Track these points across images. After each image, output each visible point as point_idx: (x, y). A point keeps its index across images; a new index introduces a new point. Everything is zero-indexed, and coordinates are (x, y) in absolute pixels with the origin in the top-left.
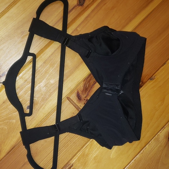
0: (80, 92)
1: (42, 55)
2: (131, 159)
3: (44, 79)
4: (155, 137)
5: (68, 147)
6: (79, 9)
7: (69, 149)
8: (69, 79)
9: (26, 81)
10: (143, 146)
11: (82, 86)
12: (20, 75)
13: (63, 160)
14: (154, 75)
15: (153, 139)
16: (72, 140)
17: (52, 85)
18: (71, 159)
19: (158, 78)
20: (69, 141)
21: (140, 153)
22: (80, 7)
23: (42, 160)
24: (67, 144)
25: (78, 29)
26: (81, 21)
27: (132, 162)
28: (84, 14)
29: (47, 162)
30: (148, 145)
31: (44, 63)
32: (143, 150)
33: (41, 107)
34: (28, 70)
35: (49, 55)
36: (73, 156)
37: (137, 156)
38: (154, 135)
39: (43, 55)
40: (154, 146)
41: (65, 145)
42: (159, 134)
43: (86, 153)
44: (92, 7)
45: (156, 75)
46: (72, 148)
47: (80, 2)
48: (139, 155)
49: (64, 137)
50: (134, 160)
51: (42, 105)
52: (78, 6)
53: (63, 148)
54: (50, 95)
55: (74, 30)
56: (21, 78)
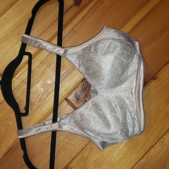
0: (78, 93)
1: (38, 55)
2: (134, 164)
3: (40, 79)
4: (160, 140)
5: (66, 150)
6: (76, 8)
7: (67, 151)
8: (66, 79)
9: (23, 81)
10: (147, 149)
11: (80, 86)
12: (16, 76)
13: (62, 163)
14: (157, 74)
15: (158, 143)
16: (70, 142)
17: (49, 85)
18: (70, 163)
19: (161, 77)
20: (67, 143)
21: (144, 158)
22: (77, 6)
23: (40, 163)
24: (65, 146)
25: (75, 28)
26: (78, 21)
27: (135, 167)
28: (81, 14)
29: (44, 165)
30: (153, 149)
31: (41, 63)
32: (147, 154)
33: (38, 108)
34: (25, 71)
35: (46, 55)
36: (71, 159)
37: (141, 161)
38: (159, 138)
39: (40, 55)
40: (159, 150)
41: (63, 148)
42: (164, 138)
43: (86, 156)
44: (89, 7)
45: (159, 75)
46: (70, 151)
47: (76, 2)
48: (143, 159)
49: (62, 139)
50: (137, 164)
51: (40, 106)
52: (74, 6)
53: (61, 151)
54: (47, 96)
55: (71, 30)
56: (18, 78)
